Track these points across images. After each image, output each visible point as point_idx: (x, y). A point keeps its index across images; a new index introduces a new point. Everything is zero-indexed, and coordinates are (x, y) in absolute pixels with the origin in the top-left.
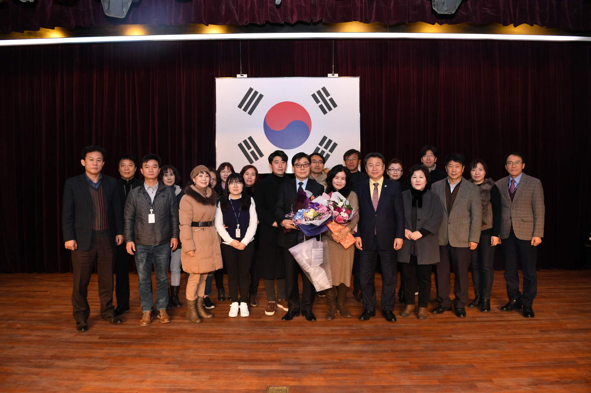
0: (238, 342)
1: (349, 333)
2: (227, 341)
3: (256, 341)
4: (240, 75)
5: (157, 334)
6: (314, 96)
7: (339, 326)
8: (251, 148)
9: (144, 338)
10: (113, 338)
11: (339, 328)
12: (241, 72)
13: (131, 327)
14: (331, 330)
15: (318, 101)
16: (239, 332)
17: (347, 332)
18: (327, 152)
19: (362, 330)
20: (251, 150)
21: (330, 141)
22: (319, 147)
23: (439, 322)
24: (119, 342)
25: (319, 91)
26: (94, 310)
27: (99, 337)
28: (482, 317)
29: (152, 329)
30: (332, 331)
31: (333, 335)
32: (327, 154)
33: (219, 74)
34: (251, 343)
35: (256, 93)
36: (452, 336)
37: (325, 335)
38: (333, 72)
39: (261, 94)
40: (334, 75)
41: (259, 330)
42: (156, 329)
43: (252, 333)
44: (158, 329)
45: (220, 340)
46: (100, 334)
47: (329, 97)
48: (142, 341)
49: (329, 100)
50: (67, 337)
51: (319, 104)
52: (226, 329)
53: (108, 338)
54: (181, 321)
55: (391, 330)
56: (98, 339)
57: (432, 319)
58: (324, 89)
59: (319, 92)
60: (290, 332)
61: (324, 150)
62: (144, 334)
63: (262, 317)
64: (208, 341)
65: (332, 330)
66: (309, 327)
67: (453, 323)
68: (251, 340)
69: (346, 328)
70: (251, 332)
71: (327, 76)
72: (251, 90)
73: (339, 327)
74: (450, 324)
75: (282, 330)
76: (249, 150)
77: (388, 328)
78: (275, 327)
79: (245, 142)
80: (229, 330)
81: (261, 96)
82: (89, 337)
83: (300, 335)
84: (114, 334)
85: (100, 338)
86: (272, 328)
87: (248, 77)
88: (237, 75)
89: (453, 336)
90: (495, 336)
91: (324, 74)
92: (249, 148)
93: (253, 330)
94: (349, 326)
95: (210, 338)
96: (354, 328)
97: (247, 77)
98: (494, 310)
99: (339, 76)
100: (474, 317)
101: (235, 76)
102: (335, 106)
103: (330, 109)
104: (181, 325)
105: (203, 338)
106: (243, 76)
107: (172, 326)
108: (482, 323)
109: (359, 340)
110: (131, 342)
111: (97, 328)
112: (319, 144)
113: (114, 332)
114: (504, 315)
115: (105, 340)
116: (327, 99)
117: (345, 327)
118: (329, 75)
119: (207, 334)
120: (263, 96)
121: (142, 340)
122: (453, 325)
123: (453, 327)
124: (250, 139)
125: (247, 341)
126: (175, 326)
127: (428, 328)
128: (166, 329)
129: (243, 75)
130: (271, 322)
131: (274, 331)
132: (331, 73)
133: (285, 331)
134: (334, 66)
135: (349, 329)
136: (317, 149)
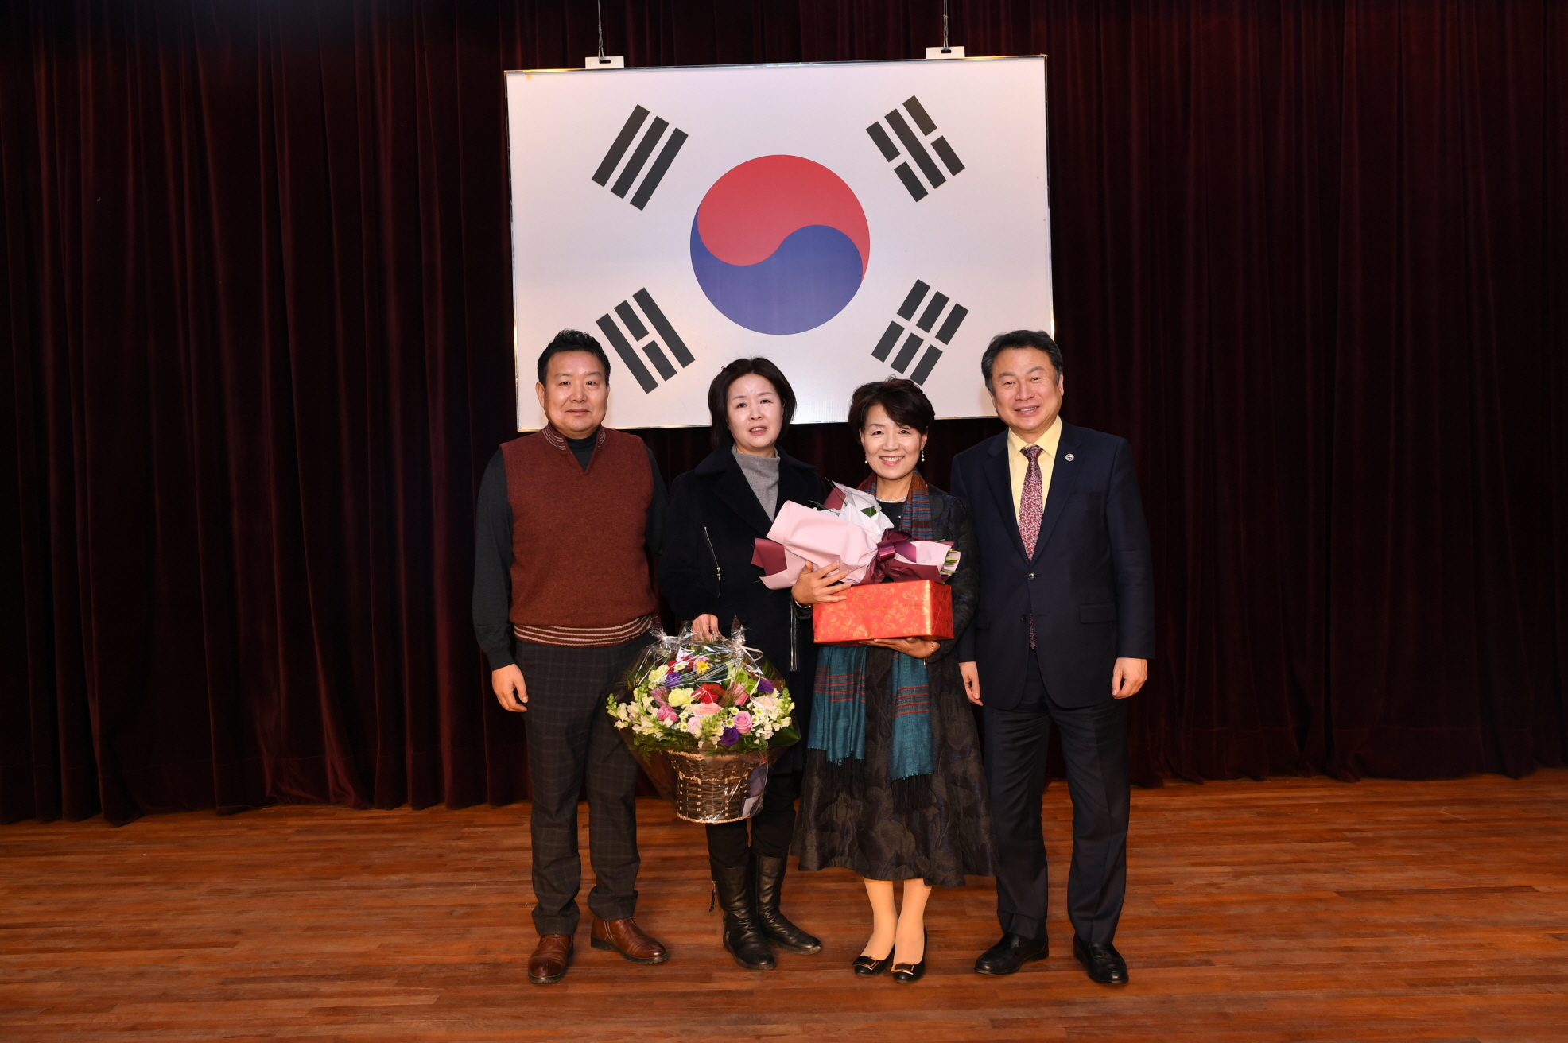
4: (596, 60)
6: (875, 131)
7: (1021, 1006)
8: (646, 333)
11: (1020, 1014)
12: (601, 49)
14: (992, 1021)
15: (890, 152)
18: (929, 339)
19: (1113, 1022)
20: (646, 341)
21: (940, 300)
22: (901, 321)
23: (1412, 984)
25: (895, 112)
26: (48, 972)
30: (994, 1027)
32: (931, 347)
33: (519, 59)
35: (660, 125)
38: (946, 39)
39: (676, 130)
40: (949, 52)
41: (709, 1029)
47: (934, 136)
49: (934, 144)
51: (897, 162)
52: (576, 1029)
54: (398, 1000)
55: (1226, 1016)
57: (1380, 968)
58: (913, 105)
59: (894, 118)
60: (832, 1035)
61: (920, 333)
63: (714, 974)
65: (995, 1024)
67: (1471, 987)
69: (1047, 1011)
71: (921, 56)
72: (640, 114)
73: (1021, 1011)
74: (1458, 988)
75: (796, 1028)
76: (638, 337)
77: (1213, 1009)
78: (767, 1016)
79: (623, 310)
80: (587, 1035)
81: (679, 138)
86: (759, 1022)
87: (629, 65)
88: (588, 60)
91: (911, 51)
92: (639, 332)
93: (683, 1031)
94: (1060, 1003)
96: (1079, 1012)
97: (622, 66)
99: (967, 54)
100: (1549, 960)
101: (580, 65)
102: (956, 166)
103: (937, 180)
104: (397, 1019)
106: (609, 61)
107: (361, 1026)
112: (900, 313)
116: (926, 141)
117: (1044, 1009)
118: (932, 52)
120: (686, 136)
122: (1470, 993)
123: (1473, 1002)
124: (643, 297)
126: (375, 1026)
127: (1374, 1008)
129: (608, 58)
130: (750, 993)
131: (767, 1036)
132: (937, 43)
133: (812, 1033)
134: (948, 20)
135: (1060, 1018)
136: (894, 331)
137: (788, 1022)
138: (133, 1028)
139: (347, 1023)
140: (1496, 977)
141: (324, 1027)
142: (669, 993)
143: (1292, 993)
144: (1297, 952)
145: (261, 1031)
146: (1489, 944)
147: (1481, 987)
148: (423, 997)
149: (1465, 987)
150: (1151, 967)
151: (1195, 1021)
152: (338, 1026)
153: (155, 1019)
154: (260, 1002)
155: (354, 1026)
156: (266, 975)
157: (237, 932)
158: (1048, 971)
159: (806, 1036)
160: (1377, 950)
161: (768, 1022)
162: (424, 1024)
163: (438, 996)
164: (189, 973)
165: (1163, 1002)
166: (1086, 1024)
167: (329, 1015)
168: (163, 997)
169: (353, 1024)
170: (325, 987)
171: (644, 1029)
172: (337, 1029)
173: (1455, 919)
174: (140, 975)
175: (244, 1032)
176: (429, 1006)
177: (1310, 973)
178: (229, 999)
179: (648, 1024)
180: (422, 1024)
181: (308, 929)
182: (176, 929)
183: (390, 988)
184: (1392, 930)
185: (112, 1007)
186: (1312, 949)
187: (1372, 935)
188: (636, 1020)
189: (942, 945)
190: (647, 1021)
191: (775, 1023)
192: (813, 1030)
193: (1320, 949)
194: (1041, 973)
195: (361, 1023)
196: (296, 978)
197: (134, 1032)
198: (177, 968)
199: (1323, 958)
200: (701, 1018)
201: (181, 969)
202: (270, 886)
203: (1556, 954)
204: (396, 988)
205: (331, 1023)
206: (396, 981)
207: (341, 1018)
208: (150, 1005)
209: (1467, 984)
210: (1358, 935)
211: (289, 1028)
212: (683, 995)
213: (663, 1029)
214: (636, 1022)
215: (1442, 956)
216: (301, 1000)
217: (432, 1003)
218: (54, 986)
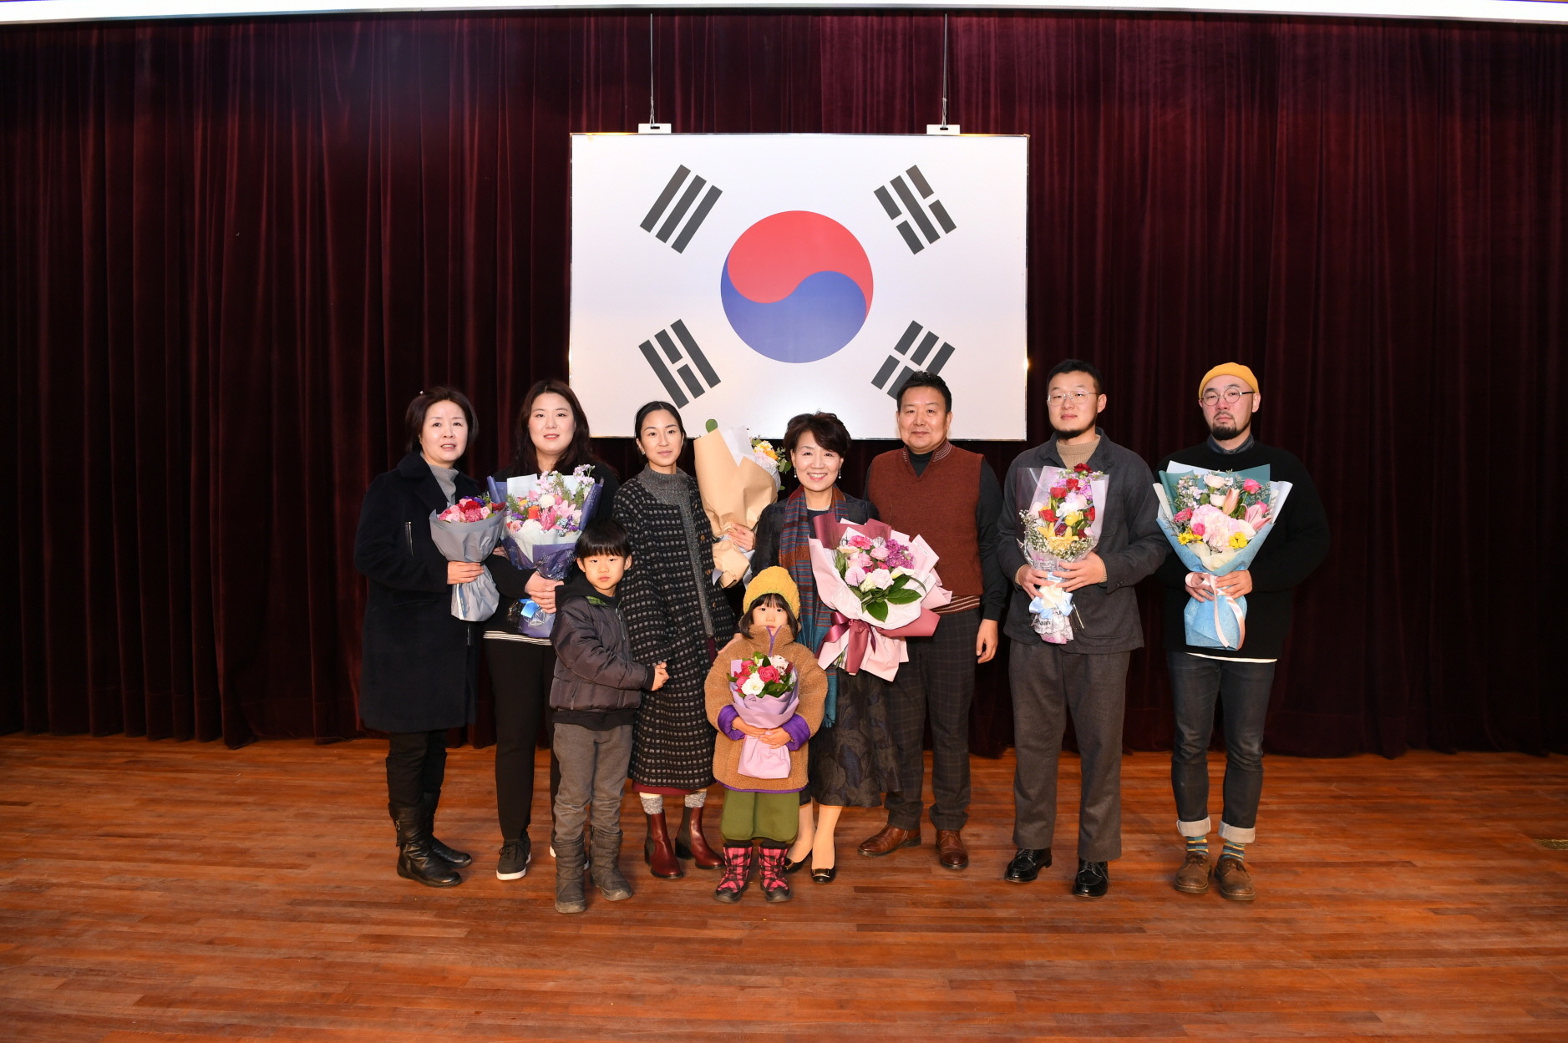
0: (619, 1031)
1: (1013, 998)
2: (583, 1026)
3: (687, 1029)
4: (647, 126)
5: (344, 987)
6: (882, 194)
7: (977, 967)
8: (679, 357)
9: (295, 1005)
10: (186, 1003)
11: (974, 975)
12: (652, 116)
13: (261, 956)
15: (893, 212)
16: (627, 984)
17: (1006, 995)
19: (1057, 987)
20: (680, 364)
21: (931, 339)
22: (897, 355)
23: (1317, 956)
24: (204, 1020)
25: (899, 178)
26: (153, 881)
27: (138, 996)
28: (1457, 934)
29: (330, 965)
30: (952, 988)
31: (958, 1003)
33: (584, 124)
34: (670, 1036)
35: (699, 183)
36: (1380, 1014)
37: (931, 1004)
38: (944, 118)
39: (713, 187)
40: (947, 129)
41: (699, 978)
42: (344, 965)
43: (673, 991)
44: (351, 965)
45: (560, 1023)
46: (149, 982)
47: (931, 199)
48: (288, 1018)
49: (931, 207)
50: (30, 992)
51: (899, 220)
52: (583, 971)
53: (170, 1004)
54: (434, 932)
55: (1157, 984)
56: (134, 1008)
57: (1289, 939)
58: (914, 173)
59: (898, 183)
60: (808, 990)
61: (914, 366)
62: (298, 987)
63: (711, 921)
64: (518, 1023)
65: (955, 985)
66: (873, 969)
67: (1367, 960)
68: (669, 1022)
69: (999, 974)
70: (668, 987)
71: (923, 131)
72: (682, 172)
73: (976, 972)
74: (1356, 961)
75: (777, 981)
76: (673, 362)
77: (1145, 976)
78: (752, 967)
79: (662, 337)
80: (592, 978)
81: (715, 193)
82: (105, 996)
83: (841, 1005)
84: (198, 982)
85: (141, 1003)
86: (744, 972)
87: (674, 131)
88: (641, 125)
89: (1386, 1015)
90: (1530, 1019)
91: (916, 127)
92: (675, 356)
93: (677, 979)
94: (1010, 966)
95: (526, 1011)
96: (1026, 976)
97: (669, 131)
98: (1487, 904)
99: (962, 131)
100: (1430, 934)
101: (634, 129)
102: (949, 226)
103: (932, 236)
104: (430, 951)
105: (500, 1012)
106: (658, 128)
107: (399, 955)
108: (1466, 960)
109: (1051, 1031)
110: (245, 1022)
111: (142, 956)
112: (897, 349)
113: (198, 973)
114: (1530, 929)
115: (159, 1011)
116: (924, 204)
117: (997, 971)
118: (932, 129)
119: (516, 992)
120: (720, 192)
121: (286, 1015)
122: (1366, 966)
123: (1369, 976)
124: (679, 327)
125: (655, 1030)
126: (410, 956)
127: (1283, 980)
128: (377, 967)
129: (657, 125)
130: (739, 942)
131: (750, 987)
132: (937, 121)
133: (790, 986)
134: (947, 103)
135: (1011, 980)
136: (891, 363)
137: (769, 974)
138: (210, 942)
139: (387, 952)
140: (1387, 951)
141: (367, 954)
142: (668, 938)
143: (1213, 963)
144: (1218, 922)
145: (314, 953)
146: (1380, 917)
147: (1375, 960)
148: (456, 930)
149: (1361, 960)
150: (1091, 932)
151: (1129, 989)
152: (379, 954)
153: (229, 935)
154: (319, 925)
155: (393, 955)
156: (328, 898)
157: (311, 855)
158: (1000, 932)
159: (785, 990)
160: (1285, 921)
161: (753, 973)
162: (453, 957)
163: (468, 930)
164: (267, 892)
165: (1102, 968)
166: (1034, 988)
167: (373, 942)
168: (241, 914)
169: (393, 953)
170: (375, 914)
171: (643, 974)
172: (378, 957)
173: (1349, 892)
174: (226, 891)
175: (300, 953)
176: (461, 939)
177: (1229, 943)
178: (293, 919)
179: (647, 969)
180: (451, 957)
181: (370, 856)
182: (263, 848)
183: (430, 919)
184: (1297, 902)
185: (197, 920)
186: (1230, 919)
187: (1280, 907)
188: (637, 964)
189: (909, 901)
190: (645, 967)
191: (759, 974)
192: (792, 983)
193: (1236, 919)
194: (995, 934)
195: (400, 952)
196: (352, 904)
197: (211, 946)
198: (257, 886)
199: (1239, 929)
200: (693, 966)
201: (260, 888)
202: (346, 813)
203: (1435, 928)
204: (434, 919)
205: (374, 951)
206: (435, 912)
207: (384, 947)
208: (228, 921)
209: (1363, 958)
210: (1269, 907)
211: (339, 953)
212: (681, 941)
213: (660, 975)
214: (638, 966)
215: (1341, 928)
216: (353, 926)
217: (462, 936)
218: (155, 896)
